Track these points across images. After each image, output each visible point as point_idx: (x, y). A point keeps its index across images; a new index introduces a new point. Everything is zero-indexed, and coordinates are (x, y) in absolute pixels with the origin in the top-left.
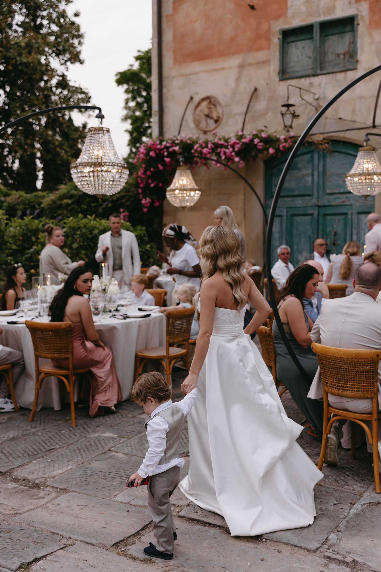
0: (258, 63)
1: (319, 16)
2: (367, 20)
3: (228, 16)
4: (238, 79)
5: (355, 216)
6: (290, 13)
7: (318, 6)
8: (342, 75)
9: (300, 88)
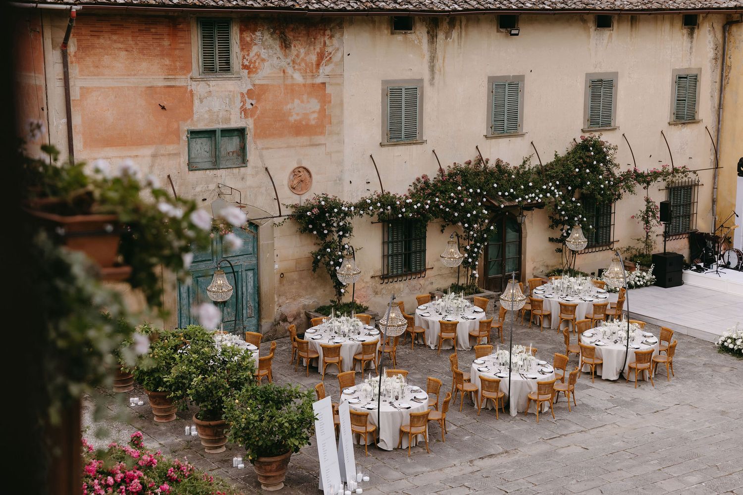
0: (169, 155)
1: (219, 123)
2: (252, 131)
3: (140, 111)
4: (152, 167)
5: (244, 273)
6: (195, 117)
7: (218, 116)
8: (237, 169)
9: (232, 188)
